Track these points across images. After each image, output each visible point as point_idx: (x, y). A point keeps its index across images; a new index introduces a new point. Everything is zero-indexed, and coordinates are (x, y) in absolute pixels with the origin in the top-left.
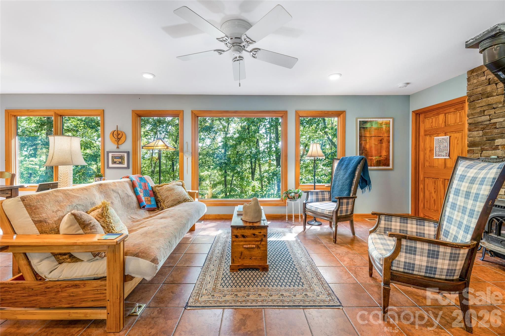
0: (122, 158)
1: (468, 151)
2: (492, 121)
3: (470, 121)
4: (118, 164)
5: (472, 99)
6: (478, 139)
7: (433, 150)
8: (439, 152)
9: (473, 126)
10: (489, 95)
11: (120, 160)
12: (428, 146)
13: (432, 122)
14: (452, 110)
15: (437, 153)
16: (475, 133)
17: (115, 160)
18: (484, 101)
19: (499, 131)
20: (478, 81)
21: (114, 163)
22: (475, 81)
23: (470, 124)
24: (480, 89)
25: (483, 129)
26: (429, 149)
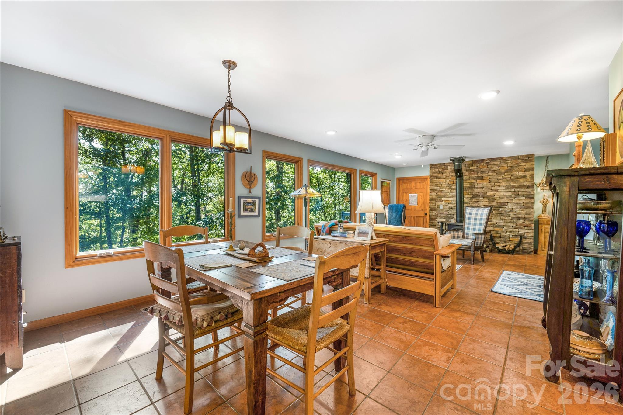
0: (253, 204)
1: (430, 202)
2: (441, 190)
3: (431, 188)
4: (250, 211)
5: (432, 178)
6: (434, 197)
7: (408, 201)
8: (412, 202)
9: (432, 191)
10: (440, 178)
11: (252, 207)
12: (405, 198)
13: (407, 185)
14: (419, 181)
15: (411, 202)
16: (433, 194)
17: (247, 207)
18: (437, 180)
19: (444, 194)
20: (435, 171)
21: (246, 210)
22: (433, 170)
23: (430, 190)
24: (435, 174)
25: (437, 193)
26: (405, 200)
